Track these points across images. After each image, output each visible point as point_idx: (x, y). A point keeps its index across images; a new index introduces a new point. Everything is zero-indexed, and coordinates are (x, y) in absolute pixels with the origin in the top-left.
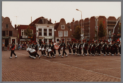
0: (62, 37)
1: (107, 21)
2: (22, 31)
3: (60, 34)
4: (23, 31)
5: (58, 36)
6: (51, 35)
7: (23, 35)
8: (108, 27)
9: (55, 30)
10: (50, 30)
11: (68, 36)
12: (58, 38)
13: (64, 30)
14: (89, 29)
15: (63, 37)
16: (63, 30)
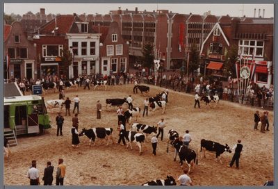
0: (113, 57)
1: (187, 23)
2: (43, 48)
3: (110, 52)
4: (46, 48)
5: (106, 56)
6: (94, 54)
7: (45, 55)
8: (188, 34)
9: (101, 44)
10: (93, 44)
11: (122, 54)
12: (105, 59)
13: (117, 43)
14: (155, 36)
15: (115, 56)
16: (115, 44)
